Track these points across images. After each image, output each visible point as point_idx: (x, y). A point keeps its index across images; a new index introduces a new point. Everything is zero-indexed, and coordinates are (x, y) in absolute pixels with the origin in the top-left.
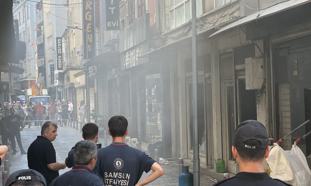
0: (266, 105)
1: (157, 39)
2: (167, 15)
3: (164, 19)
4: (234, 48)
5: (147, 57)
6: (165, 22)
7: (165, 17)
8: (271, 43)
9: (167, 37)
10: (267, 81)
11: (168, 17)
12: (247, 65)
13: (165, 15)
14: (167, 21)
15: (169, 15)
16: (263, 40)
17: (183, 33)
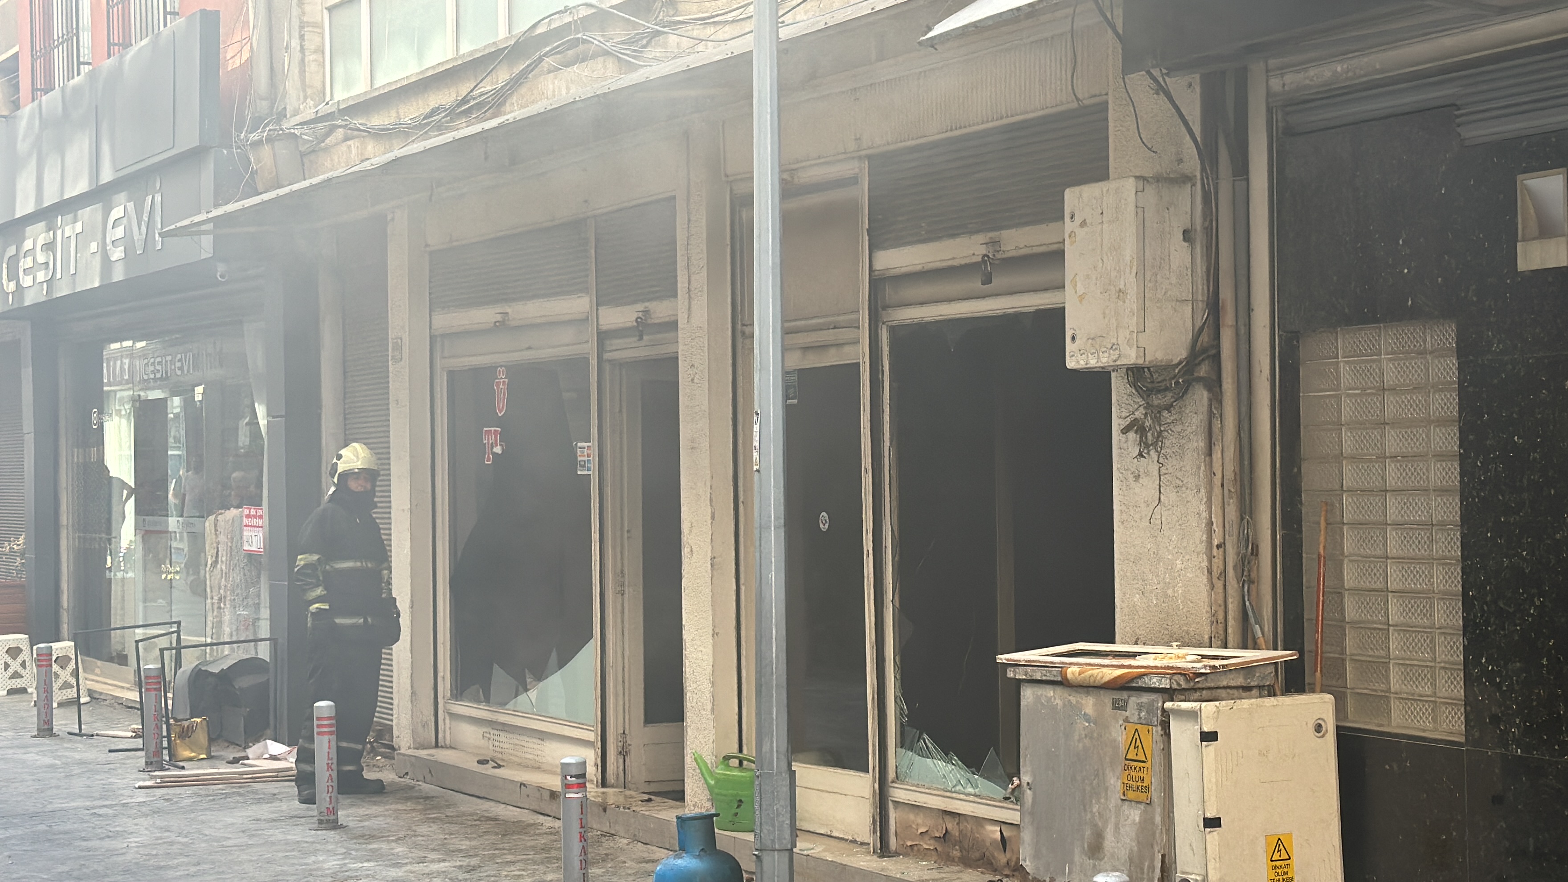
0: (1217, 455)
1: (269, 140)
2: (315, 25)
3: (295, 43)
4: (869, 157)
5: (205, 233)
6: (303, 61)
7: (302, 37)
8: (1269, 94)
9: (333, 129)
10: (1228, 319)
11: (318, 39)
12: (1083, 224)
13: (301, 27)
14: (310, 57)
15: (322, 27)
16: (1197, 77)
17: (464, 101)
